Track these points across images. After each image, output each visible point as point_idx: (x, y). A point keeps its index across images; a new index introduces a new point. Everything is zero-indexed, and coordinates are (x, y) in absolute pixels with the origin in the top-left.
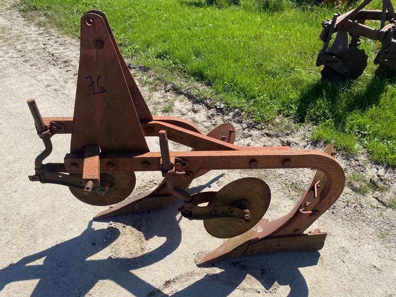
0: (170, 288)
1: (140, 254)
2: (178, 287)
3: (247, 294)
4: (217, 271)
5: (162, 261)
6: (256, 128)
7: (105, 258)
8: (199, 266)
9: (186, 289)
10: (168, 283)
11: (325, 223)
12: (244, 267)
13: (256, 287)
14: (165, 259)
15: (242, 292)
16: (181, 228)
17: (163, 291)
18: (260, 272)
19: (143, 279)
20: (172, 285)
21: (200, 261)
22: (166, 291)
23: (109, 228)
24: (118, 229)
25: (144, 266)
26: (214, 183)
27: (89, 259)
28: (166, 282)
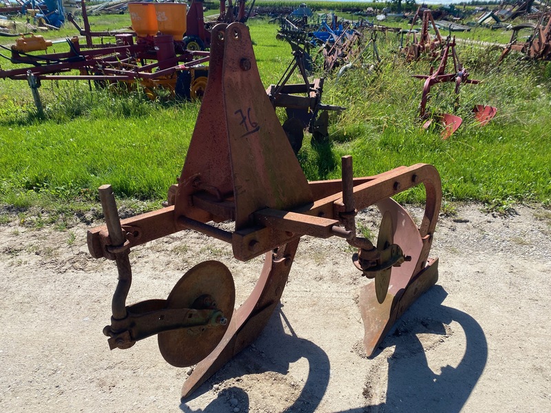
0: (374, 395)
1: (298, 393)
2: (381, 389)
4: (391, 350)
5: (331, 380)
8: (371, 357)
10: (366, 393)
12: (406, 331)
13: (436, 339)
15: (431, 351)
16: (306, 338)
17: (373, 404)
18: (421, 326)
20: (372, 391)
21: (368, 353)
22: (376, 401)
23: (220, 396)
24: (235, 387)
25: (321, 399)
28: (364, 394)
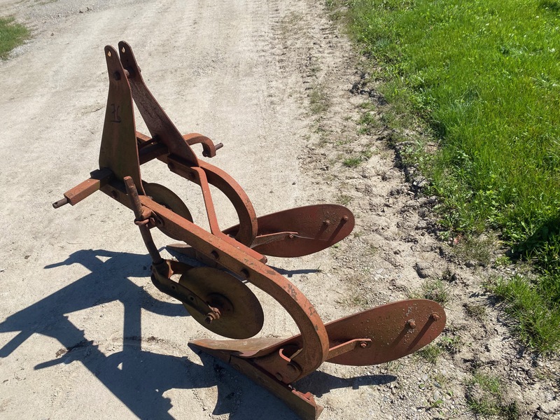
0: (149, 344)
2: (154, 348)
3: (195, 402)
4: (197, 360)
6: (436, 234)
7: (140, 285)
8: (190, 345)
9: (158, 354)
11: (363, 404)
12: (221, 376)
13: (208, 403)
14: (173, 318)
15: (192, 396)
17: (142, 342)
19: (142, 322)
20: (153, 343)
21: (195, 341)
22: (144, 345)
26: (299, 275)
27: (130, 278)
28: (153, 337)
